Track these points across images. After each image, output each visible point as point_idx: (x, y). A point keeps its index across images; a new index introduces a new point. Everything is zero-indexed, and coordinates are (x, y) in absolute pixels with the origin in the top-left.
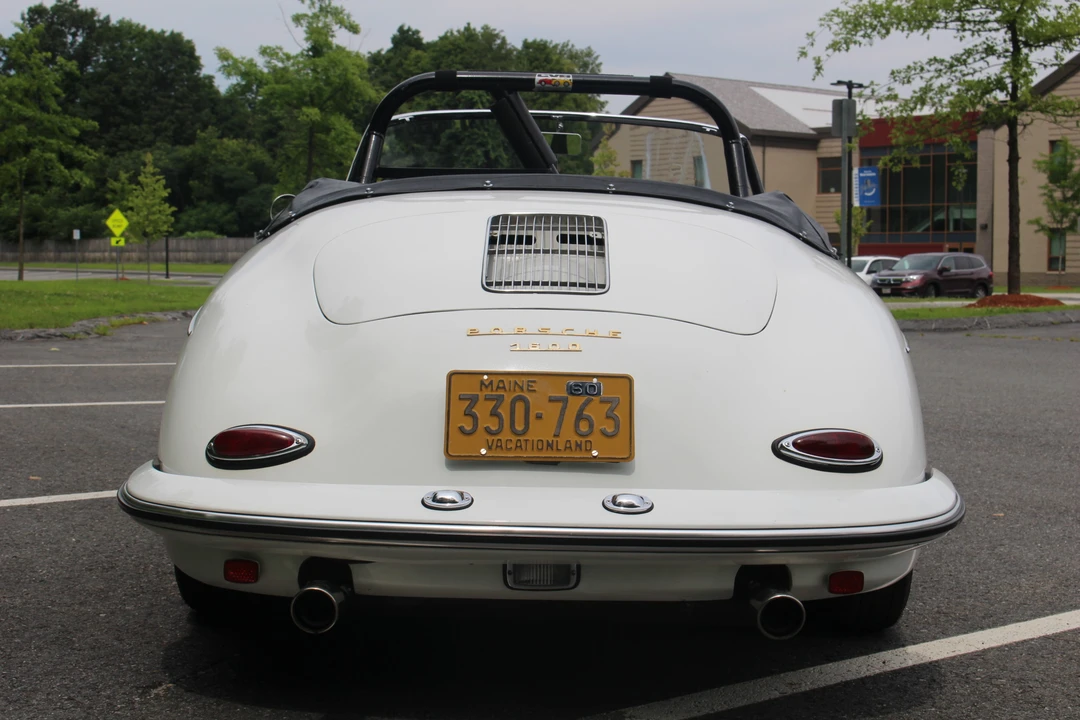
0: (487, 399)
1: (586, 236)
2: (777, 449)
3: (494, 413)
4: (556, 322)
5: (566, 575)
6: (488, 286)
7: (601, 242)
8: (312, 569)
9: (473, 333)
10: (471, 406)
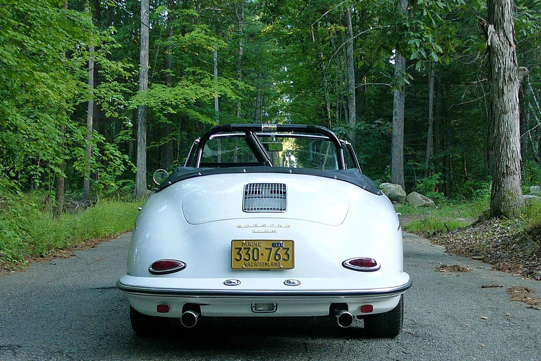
0: (245, 248)
1: (280, 191)
2: (343, 264)
3: (247, 253)
4: (268, 222)
5: (272, 307)
6: (244, 210)
7: (285, 193)
8: (187, 306)
9: (240, 227)
10: (240, 251)
